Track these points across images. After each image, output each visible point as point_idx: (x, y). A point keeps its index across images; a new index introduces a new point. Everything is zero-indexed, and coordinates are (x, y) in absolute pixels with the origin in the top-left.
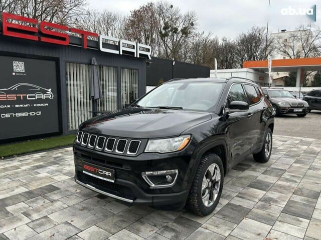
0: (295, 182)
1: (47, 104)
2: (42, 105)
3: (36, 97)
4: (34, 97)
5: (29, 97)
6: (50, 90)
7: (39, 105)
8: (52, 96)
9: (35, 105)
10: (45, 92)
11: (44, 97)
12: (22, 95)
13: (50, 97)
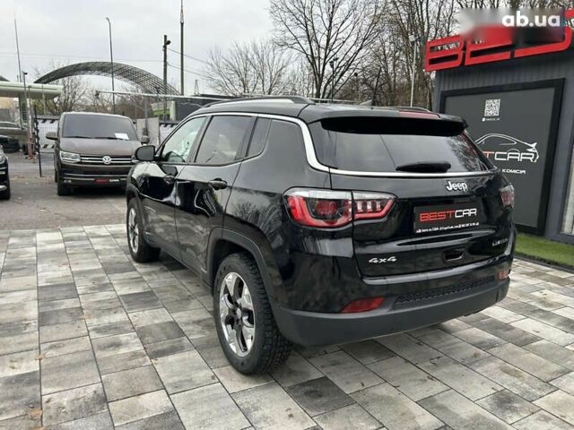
0: (98, 330)
1: (524, 172)
2: (515, 171)
3: (509, 157)
4: (505, 156)
5: (498, 156)
6: (534, 145)
7: (511, 171)
8: (535, 156)
9: (503, 170)
10: (524, 149)
11: (520, 157)
12: (488, 153)
13: (531, 159)
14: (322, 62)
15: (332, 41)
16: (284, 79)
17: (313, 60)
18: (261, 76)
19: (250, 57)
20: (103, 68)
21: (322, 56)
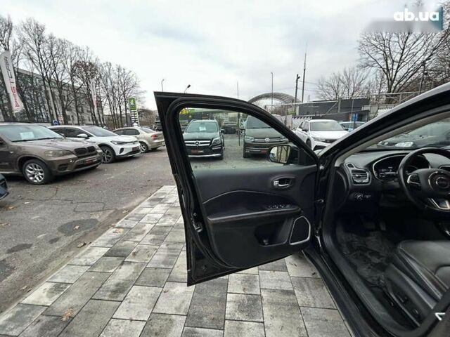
14: (394, 71)
15: (404, 57)
16: (362, 86)
17: (387, 71)
18: (348, 87)
19: (341, 78)
20: (267, 96)
21: (395, 67)
